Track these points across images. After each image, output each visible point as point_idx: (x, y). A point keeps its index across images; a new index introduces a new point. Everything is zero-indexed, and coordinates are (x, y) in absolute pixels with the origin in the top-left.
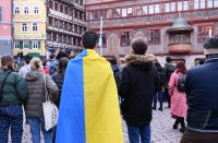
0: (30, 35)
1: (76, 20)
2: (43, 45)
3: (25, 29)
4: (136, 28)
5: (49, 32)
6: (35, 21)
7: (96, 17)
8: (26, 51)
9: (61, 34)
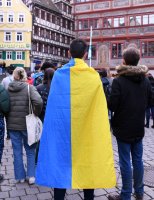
0: (14, 44)
2: (27, 55)
3: (8, 38)
4: (129, 39)
5: (34, 42)
6: (19, 29)
7: (86, 26)
8: (9, 62)
9: (47, 44)
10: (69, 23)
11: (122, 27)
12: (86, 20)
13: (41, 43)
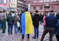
0: (13, 6)
1: (23, 3)
2: (16, 9)
3: (12, 5)
5: (17, 6)
6: (14, 3)
7: (28, 3)
8: (12, 10)
9: (20, 7)
10: (25, 2)
11: (36, 3)
12: (28, 1)
13: (19, 6)
